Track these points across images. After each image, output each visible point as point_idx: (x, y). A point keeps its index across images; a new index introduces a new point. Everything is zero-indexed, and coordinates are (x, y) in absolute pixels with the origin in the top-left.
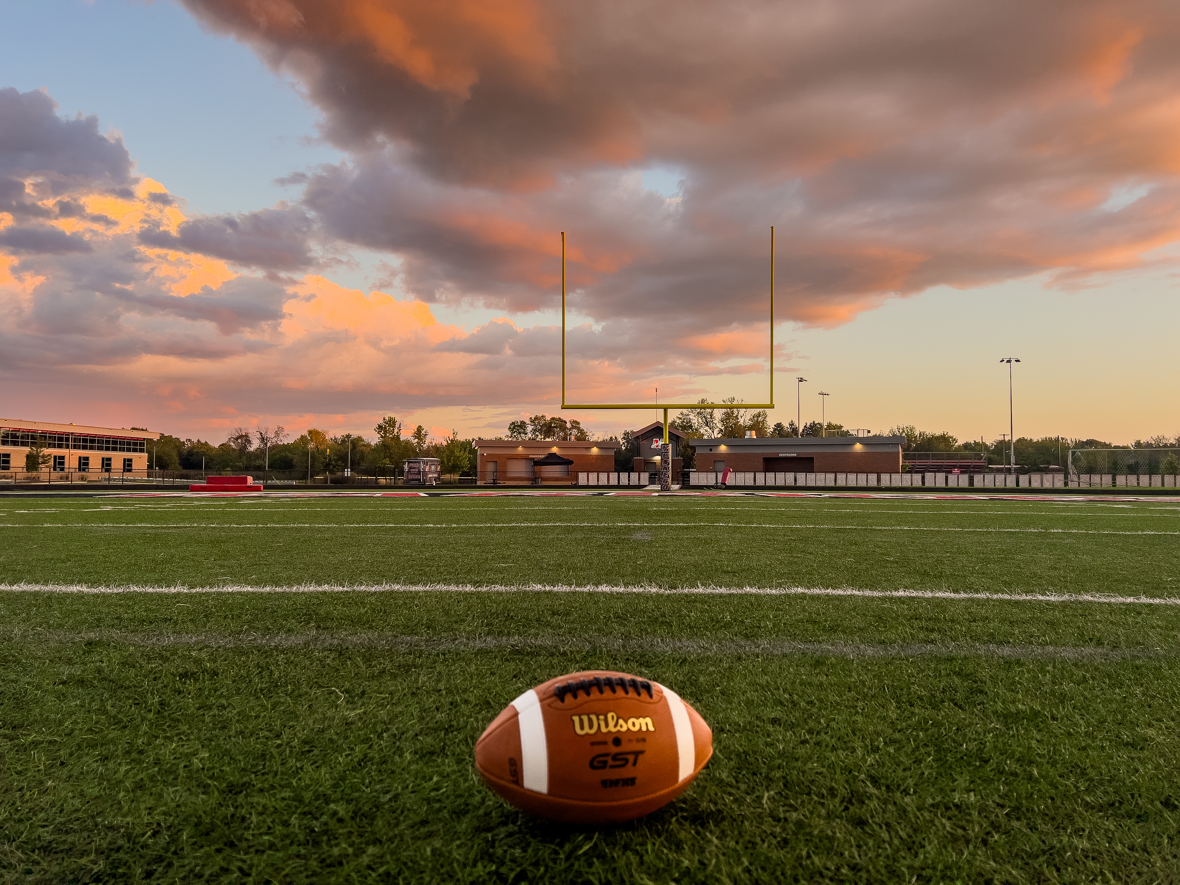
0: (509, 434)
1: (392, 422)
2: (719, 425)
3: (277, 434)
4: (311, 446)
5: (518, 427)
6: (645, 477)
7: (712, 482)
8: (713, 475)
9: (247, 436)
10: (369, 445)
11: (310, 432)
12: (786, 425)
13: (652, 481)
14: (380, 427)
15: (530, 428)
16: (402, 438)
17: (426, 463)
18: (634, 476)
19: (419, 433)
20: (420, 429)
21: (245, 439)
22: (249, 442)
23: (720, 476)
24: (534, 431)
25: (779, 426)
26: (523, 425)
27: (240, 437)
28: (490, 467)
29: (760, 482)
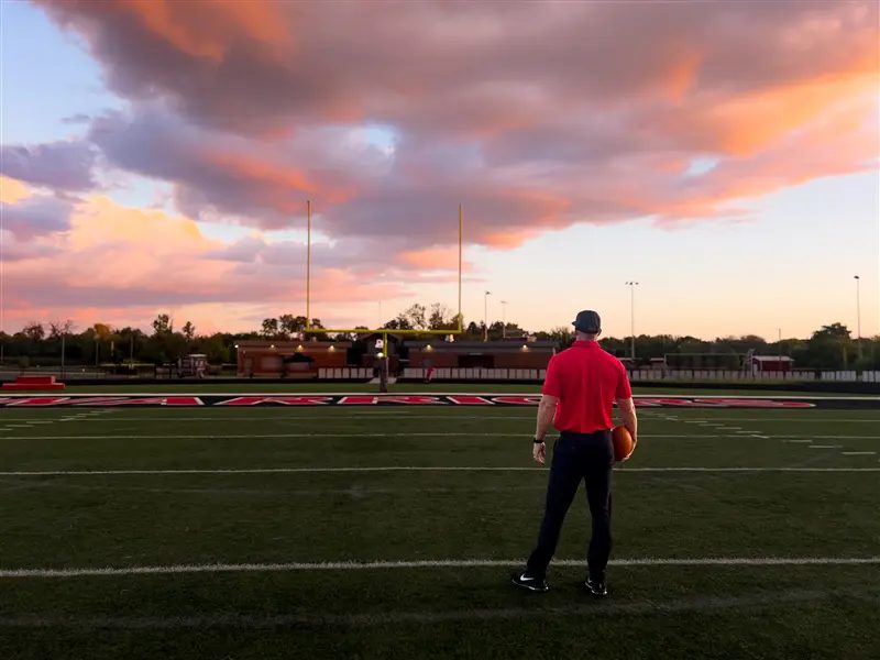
0: (262, 328)
1: (165, 318)
2: (428, 324)
3: (67, 326)
4: (97, 336)
5: (270, 324)
6: (370, 371)
7: (420, 376)
8: (421, 370)
9: (40, 327)
10: (146, 337)
11: (96, 326)
12: (478, 324)
13: (376, 374)
14: (156, 322)
15: (280, 324)
16: (174, 331)
17: (195, 359)
18: (362, 371)
19: (188, 327)
20: (189, 324)
21: (39, 329)
22: (42, 333)
23: (426, 371)
24: (284, 326)
25: (472, 323)
26: (274, 322)
27: (35, 328)
28: (248, 363)
29: (455, 375)
